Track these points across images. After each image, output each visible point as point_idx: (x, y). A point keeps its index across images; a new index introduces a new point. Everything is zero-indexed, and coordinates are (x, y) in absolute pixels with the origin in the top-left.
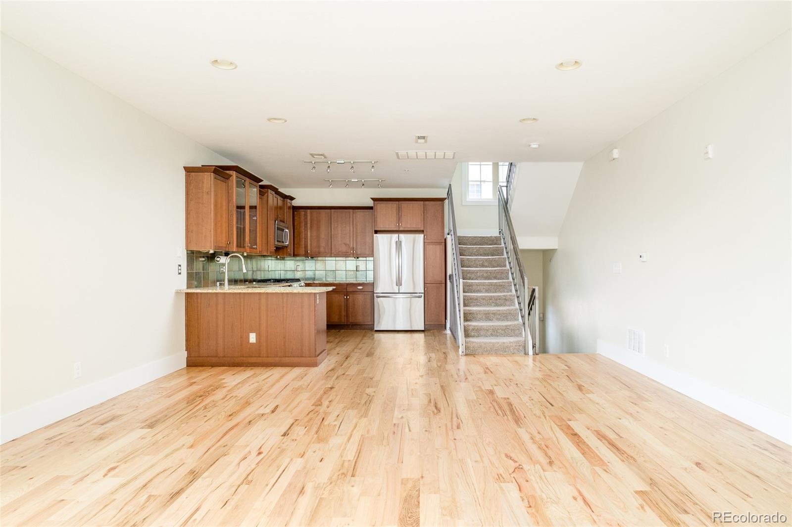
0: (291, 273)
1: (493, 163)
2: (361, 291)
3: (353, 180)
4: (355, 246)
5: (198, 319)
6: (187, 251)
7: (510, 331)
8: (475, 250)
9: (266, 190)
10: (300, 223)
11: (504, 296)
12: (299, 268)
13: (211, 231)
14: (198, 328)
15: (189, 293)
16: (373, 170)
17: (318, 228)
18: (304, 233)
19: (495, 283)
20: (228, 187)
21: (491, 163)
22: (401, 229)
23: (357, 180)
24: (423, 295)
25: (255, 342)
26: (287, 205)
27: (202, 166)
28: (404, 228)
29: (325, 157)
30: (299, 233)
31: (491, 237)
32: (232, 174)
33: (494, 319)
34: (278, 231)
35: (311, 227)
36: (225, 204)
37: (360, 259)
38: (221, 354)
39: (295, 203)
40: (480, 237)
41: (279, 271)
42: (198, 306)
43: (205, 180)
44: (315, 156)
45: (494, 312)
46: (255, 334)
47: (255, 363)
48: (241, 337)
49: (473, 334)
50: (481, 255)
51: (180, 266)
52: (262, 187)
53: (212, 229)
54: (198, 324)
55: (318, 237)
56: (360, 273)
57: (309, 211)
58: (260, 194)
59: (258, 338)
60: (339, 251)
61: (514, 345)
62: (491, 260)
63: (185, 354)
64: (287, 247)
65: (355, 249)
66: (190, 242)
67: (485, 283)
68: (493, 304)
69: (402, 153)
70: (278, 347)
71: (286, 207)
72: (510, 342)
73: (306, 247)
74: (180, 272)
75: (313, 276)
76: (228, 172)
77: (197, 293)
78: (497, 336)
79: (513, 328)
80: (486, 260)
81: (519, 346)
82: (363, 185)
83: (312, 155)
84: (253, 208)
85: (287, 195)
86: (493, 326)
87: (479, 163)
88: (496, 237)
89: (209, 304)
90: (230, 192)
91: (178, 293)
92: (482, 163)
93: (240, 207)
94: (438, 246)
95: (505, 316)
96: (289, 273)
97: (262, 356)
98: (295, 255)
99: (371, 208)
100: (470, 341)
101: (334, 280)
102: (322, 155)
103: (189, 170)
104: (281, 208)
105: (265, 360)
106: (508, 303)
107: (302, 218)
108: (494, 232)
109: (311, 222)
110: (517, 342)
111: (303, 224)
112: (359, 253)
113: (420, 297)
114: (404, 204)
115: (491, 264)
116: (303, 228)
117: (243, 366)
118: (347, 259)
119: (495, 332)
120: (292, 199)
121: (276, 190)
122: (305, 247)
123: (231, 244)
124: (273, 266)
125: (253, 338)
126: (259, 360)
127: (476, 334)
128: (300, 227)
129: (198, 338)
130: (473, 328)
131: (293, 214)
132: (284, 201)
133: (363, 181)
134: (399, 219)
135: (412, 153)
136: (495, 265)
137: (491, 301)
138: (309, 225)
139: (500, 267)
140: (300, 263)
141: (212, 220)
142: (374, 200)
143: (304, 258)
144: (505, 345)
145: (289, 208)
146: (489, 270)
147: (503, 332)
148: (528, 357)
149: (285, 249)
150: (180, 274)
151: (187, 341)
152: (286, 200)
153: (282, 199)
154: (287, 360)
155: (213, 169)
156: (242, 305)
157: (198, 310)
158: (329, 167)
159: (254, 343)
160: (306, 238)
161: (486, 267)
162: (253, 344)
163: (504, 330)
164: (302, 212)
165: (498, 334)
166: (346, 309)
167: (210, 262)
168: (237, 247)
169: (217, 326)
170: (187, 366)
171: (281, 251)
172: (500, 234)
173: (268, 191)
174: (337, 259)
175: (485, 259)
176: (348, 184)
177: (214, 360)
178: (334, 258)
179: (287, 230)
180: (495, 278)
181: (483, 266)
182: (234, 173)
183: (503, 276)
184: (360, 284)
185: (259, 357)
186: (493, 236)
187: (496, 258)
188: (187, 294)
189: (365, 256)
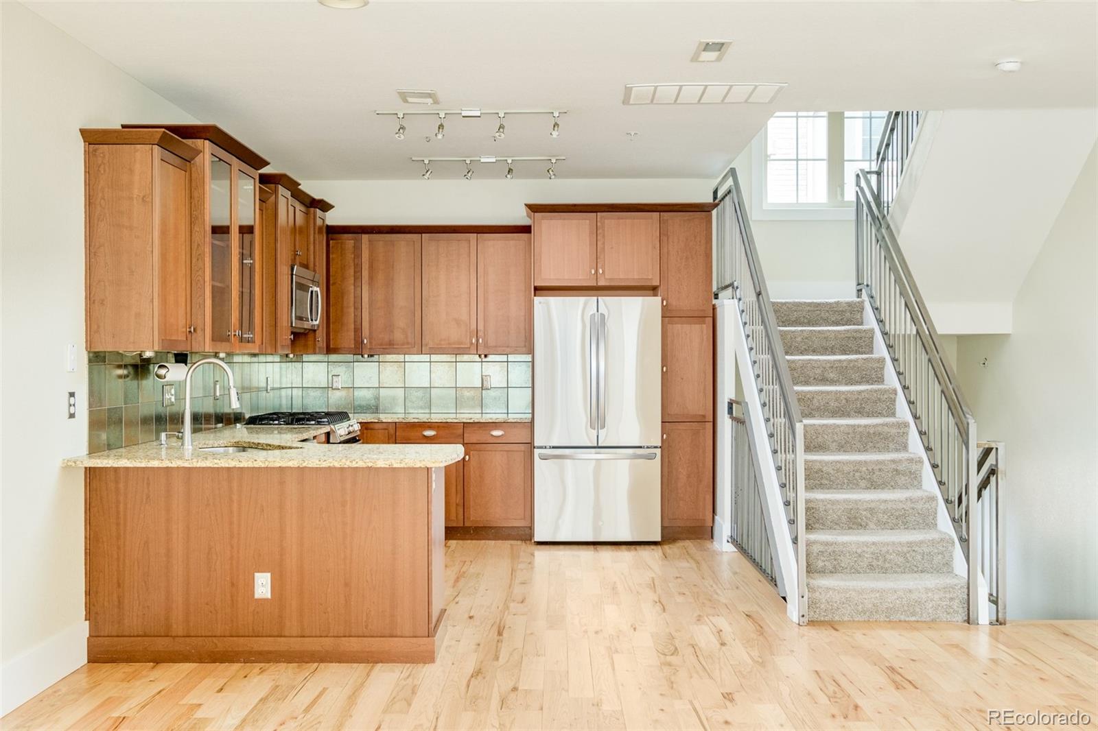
0: (318, 393)
1: (829, 113)
2: (497, 442)
3: (482, 160)
4: (481, 327)
5: (118, 538)
6: (89, 352)
7: (919, 557)
8: (799, 339)
9: (273, 186)
10: (343, 268)
11: (893, 461)
12: (338, 383)
13: (152, 301)
14: (118, 559)
15: (95, 468)
16: (555, 134)
17: (389, 282)
18: (352, 295)
19: (865, 426)
20: (191, 180)
21: (825, 114)
22: (602, 283)
23: (494, 160)
24: (658, 451)
25: (269, 596)
26: (315, 223)
27: (123, 126)
28: (611, 280)
29: (436, 102)
30: (342, 294)
31: (837, 303)
32: (201, 148)
33: (872, 525)
34: (297, 291)
35: (371, 278)
36: (183, 228)
37: (491, 358)
38: (178, 628)
39: (333, 218)
40: (810, 304)
41: (289, 391)
42: (118, 502)
43: (138, 166)
44: (410, 100)
45: (873, 505)
46: (269, 575)
47: (270, 652)
48: (233, 584)
49: (820, 564)
50: (814, 352)
51: (72, 395)
52: (265, 179)
53: (156, 295)
54: (119, 548)
55: (389, 303)
56: (492, 393)
57: (365, 237)
58: (260, 200)
59: (278, 585)
60: (441, 340)
61: (936, 597)
62: (845, 364)
63: (84, 628)
64: (315, 331)
65: (480, 334)
66: (97, 331)
67: (838, 426)
68: (863, 483)
69: (642, 88)
70: (329, 610)
71: (312, 229)
72: (927, 590)
73: (358, 330)
74: (72, 412)
75: (373, 402)
76: (189, 142)
77: (116, 470)
78: (885, 571)
79: (926, 550)
80: (832, 365)
81: (951, 599)
82: (510, 171)
83: (404, 97)
84: (246, 230)
85: (317, 197)
86: (874, 543)
87: (794, 114)
88: (849, 304)
89: (148, 497)
90: (196, 194)
91: (67, 468)
92: (800, 114)
93: (220, 231)
94: (697, 326)
95: (899, 519)
96: (312, 393)
97: (287, 634)
98: (329, 350)
99: (526, 229)
100: (819, 587)
101: (428, 411)
102: (429, 95)
103: (93, 138)
104: (301, 230)
105: (296, 644)
106: (902, 480)
107: (349, 256)
108: (842, 291)
109: (371, 267)
110: (946, 589)
111: (352, 271)
112: (491, 342)
113: (651, 457)
114: (610, 220)
115: (845, 374)
116: (352, 280)
117: (238, 661)
118: (459, 358)
119: (879, 564)
120: (325, 206)
121: (292, 186)
122: (356, 330)
123: (199, 331)
124: (277, 377)
125: (263, 586)
126: (282, 644)
127: (827, 563)
128: (344, 279)
129: (119, 585)
130: (822, 548)
131: (328, 245)
132: (307, 214)
133: (510, 161)
134: (597, 259)
135: (667, 91)
136: (856, 376)
137: (857, 474)
138: (365, 273)
139: (868, 382)
140: (340, 370)
141: (156, 273)
142: (534, 209)
143: (350, 357)
144: (914, 596)
145: (320, 229)
146: (843, 393)
147: (901, 559)
148: (978, 629)
149: (311, 336)
150: (72, 416)
151: (88, 593)
152: (312, 209)
153: (303, 209)
154: (354, 644)
155: (159, 136)
156: (235, 497)
157: (118, 513)
158: (441, 127)
159: (267, 599)
160: (358, 307)
161: (833, 382)
162: (263, 601)
163: (904, 555)
164: (349, 241)
165: (887, 565)
166: (460, 488)
167: (142, 379)
168: (213, 340)
169: (168, 554)
170: (88, 662)
171: (301, 341)
172: (859, 296)
173: (276, 192)
174: (435, 358)
175: (828, 361)
176: (470, 170)
177: (161, 644)
178: (426, 358)
179: (315, 289)
180: (860, 412)
181: (824, 380)
182: (206, 146)
183: (880, 407)
184: (495, 425)
185: (281, 636)
186: (841, 300)
187: (856, 361)
188: (91, 473)
189: (508, 350)
